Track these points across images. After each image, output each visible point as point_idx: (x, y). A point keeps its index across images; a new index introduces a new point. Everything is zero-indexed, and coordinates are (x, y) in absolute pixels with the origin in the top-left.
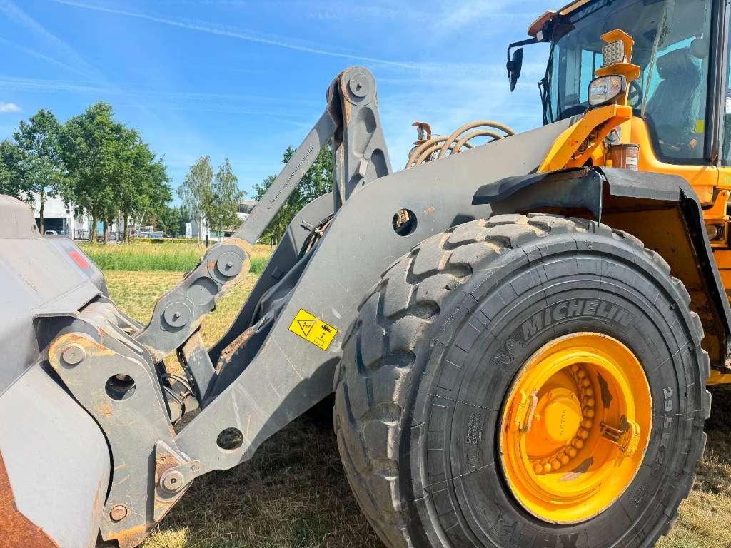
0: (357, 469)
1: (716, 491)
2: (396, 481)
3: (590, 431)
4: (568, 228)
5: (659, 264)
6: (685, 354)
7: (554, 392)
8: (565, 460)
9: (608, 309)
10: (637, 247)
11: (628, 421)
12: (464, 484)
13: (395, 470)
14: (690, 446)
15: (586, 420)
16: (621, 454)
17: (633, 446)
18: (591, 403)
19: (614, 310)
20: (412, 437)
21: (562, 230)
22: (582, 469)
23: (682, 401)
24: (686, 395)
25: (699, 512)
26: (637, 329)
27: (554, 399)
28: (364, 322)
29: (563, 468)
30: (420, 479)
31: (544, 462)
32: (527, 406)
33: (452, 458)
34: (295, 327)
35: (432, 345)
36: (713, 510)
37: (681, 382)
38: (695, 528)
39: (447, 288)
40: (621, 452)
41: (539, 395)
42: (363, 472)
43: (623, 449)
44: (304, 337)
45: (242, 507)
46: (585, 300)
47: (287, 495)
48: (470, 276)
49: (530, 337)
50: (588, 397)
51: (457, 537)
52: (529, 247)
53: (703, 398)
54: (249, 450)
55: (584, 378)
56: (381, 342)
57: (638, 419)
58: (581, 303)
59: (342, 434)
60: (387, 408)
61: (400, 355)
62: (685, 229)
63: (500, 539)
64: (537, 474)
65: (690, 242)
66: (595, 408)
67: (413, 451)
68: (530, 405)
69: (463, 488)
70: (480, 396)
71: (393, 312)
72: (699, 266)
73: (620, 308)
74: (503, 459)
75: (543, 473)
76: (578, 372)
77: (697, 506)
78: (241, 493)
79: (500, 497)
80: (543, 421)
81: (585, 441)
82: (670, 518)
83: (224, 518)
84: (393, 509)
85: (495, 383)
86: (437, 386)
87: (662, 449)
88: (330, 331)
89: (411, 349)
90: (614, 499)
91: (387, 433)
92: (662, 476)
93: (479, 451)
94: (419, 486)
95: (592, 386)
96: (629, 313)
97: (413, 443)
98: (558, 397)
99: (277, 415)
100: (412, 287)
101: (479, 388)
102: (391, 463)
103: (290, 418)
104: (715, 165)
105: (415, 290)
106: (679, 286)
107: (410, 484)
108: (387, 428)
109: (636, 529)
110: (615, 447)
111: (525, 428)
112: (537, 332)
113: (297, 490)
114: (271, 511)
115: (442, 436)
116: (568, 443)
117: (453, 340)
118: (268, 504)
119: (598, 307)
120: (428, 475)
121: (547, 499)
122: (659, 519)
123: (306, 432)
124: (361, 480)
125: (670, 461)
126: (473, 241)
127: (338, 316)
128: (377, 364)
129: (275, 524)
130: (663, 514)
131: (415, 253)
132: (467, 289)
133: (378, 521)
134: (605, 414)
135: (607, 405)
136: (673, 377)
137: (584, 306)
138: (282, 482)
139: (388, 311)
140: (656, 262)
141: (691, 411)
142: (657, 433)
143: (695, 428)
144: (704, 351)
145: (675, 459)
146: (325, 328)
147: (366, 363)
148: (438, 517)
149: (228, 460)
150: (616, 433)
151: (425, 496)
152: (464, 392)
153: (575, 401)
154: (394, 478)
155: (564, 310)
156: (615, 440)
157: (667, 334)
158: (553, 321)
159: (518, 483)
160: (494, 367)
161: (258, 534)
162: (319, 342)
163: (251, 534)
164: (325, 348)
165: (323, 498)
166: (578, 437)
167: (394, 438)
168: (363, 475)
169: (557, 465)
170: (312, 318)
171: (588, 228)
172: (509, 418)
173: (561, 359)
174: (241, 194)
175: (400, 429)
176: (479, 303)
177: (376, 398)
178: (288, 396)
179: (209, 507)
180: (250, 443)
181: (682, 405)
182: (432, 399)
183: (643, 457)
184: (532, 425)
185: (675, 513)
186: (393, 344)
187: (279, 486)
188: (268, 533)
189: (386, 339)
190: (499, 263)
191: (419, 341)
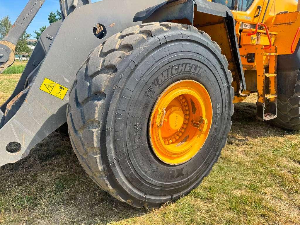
0: (80, 154)
1: (232, 144)
2: (99, 157)
3: (187, 124)
4: (179, 28)
5: (217, 47)
6: (226, 88)
7: (173, 109)
8: (177, 137)
9: (195, 69)
10: (208, 39)
11: (203, 119)
12: (133, 154)
13: (99, 152)
14: (226, 127)
15: (186, 120)
16: (200, 133)
17: (205, 129)
18: (188, 113)
19: (198, 69)
20: (106, 134)
21: (175, 28)
22: (184, 140)
23: (224, 108)
24: (225, 105)
25: (226, 152)
26: (207, 77)
27: (172, 112)
28: (78, 81)
29: (177, 141)
30: (112, 154)
31: (168, 140)
32: (161, 115)
33: (127, 143)
34: (43, 88)
35: (114, 88)
36: (231, 151)
37: (224, 100)
38: (225, 158)
39: (120, 57)
40: (200, 132)
41: (167, 110)
42: (83, 155)
43: (201, 130)
44: (50, 93)
45: (29, 178)
46: (186, 64)
47: (53, 170)
48: (132, 51)
49: (162, 82)
50: (186, 110)
51: (131, 178)
52: (160, 36)
53: (232, 107)
54: (26, 151)
55: (185, 102)
56: (87, 89)
57: (207, 117)
58: (184, 65)
59: (72, 138)
60: (92, 122)
61: (98, 95)
62: (227, 33)
63: (151, 175)
64: (166, 145)
65: (228, 39)
66: (189, 115)
67: (107, 141)
68: (163, 114)
69: (133, 156)
70: (140, 113)
71: (93, 73)
72: (231, 50)
73: (201, 68)
74: (151, 140)
75: (168, 145)
76: (182, 99)
77: (225, 150)
78: (29, 172)
79: (151, 157)
80: (168, 121)
81: (185, 129)
82: (218, 156)
83: (19, 185)
84: (99, 170)
85: (146, 106)
86: (117, 109)
87: (216, 129)
88: (64, 89)
89: (103, 91)
90: (197, 152)
91: (93, 135)
92: (215, 140)
93: (140, 138)
94: (112, 157)
95: (188, 105)
96: (204, 70)
97: (107, 138)
98: (174, 110)
99: (39, 133)
100: (102, 59)
101: (139, 108)
102: (97, 149)
103: (47, 134)
104: (236, 10)
105: (104, 61)
106: (224, 58)
107: (107, 157)
108: (93, 132)
109: (206, 162)
110: (198, 130)
111: (160, 125)
112: (165, 80)
113: (58, 166)
114: (44, 178)
115: (122, 133)
116: (179, 130)
117: (125, 85)
118: (43, 175)
119: (191, 68)
120: (116, 151)
121: (171, 155)
122: (214, 157)
123: (64, 141)
124: (83, 159)
125: (219, 133)
126: (133, 34)
127: (68, 81)
128: (86, 101)
129: (46, 184)
130: (215, 155)
131: (104, 43)
132: (130, 58)
133: (94, 176)
134: (193, 117)
135: (194, 112)
136: (221, 99)
137: (185, 67)
138: (50, 164)
139: (90, 73)
140: (216, 47)
141: (227, 112)
142: (214, 122)
143: (228, 119)
144: (232, 87)
145: (220, 133)
146: (61, 88)
147: (80, 101)
148: (122, 170)
149: (15, 158)
150: (198, 124)
151: (115, 161)
152: (131, 111)
153: (181, 112)
154: (98, 156)
155: (177, 69)
156: (198, 127)
157: (219, 80)
158: (172, 74)
159: (158, 150)
160: (146, 98)
161: (37, 190)
162: (58, 95)
163: (33, 191)
164: (62, 98)
165: (71, 168)
166: (182, 128)
167: (97, 137)
168: (84, 156)
169: (174, 140)
170: (53, 83)
171: (187, 28)
172: (153, 121)
173: (176, 93)
174: (28, 36)
175: (100, 132)
176: (137, 65)
177: (86, 118)
178: (44, 123)
179: (10, 181)
180: (26, 148)
181: (224, 110)
182: (116, 116)
183: (209, 133)
184: (163, 124)
185: (220, 154)
186: (93, 90)
187: (48, 166)
188: (43, 189)
189: (90, 87)
190: (146, 44)
191: (107, 86)
